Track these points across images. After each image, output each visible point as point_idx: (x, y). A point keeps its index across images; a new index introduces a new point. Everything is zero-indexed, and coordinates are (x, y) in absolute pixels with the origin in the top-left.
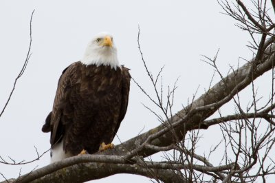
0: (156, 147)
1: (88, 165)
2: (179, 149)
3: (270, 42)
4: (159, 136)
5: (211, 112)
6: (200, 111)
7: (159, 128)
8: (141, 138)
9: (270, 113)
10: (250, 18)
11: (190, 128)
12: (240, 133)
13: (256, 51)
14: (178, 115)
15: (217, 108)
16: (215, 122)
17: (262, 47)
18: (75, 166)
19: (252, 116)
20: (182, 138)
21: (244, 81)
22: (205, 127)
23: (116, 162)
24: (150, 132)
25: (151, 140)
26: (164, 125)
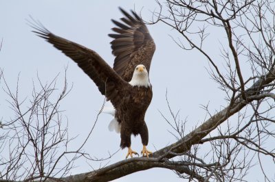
1: (138, 163)
2: (187, 154)
3: (237, 98)
4: (177, 148)
5: (205, 135)
6: (199, 134)
7: (177, 143)
8: (167, 148)
9: (237, 136)
11: (193, 144)
13: (230, 102)
14: (187, 136)
15: (208, 132)
16: (207, 140)
17: (233, 100)
18: (132, 163)
19: (227, 137)
20: (189, 149)
21: (223, 118)
22: (202, 143)
23: (153, 161)
24: (172, 146)
25: (173, 149)
26: (179, 142)
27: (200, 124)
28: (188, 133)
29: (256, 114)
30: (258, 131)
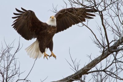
0: (74, 80)
2: (80, 80)
3: (106, 50)
4: (75, 76)
6: (86, 70)
7: (75, 74)
8: (70, 77)
9: (105, 70)
10: (100, 44)
11: (83, 74)
12: (97, 76)
13: (102, 53)
15: (91, 68)
17: (104, 51)
20: (81, 77)
21: (99, 61)
22: (87, 74)
24: (72, 75)
25: (73, 77)
27: (87, 64)
28: (81, 69)
29: (115, 59)
30: (116, 68)
